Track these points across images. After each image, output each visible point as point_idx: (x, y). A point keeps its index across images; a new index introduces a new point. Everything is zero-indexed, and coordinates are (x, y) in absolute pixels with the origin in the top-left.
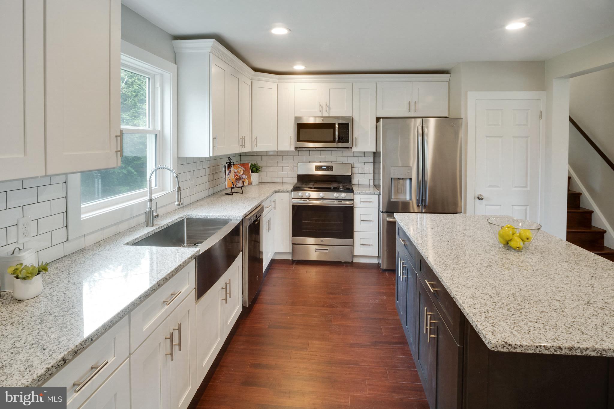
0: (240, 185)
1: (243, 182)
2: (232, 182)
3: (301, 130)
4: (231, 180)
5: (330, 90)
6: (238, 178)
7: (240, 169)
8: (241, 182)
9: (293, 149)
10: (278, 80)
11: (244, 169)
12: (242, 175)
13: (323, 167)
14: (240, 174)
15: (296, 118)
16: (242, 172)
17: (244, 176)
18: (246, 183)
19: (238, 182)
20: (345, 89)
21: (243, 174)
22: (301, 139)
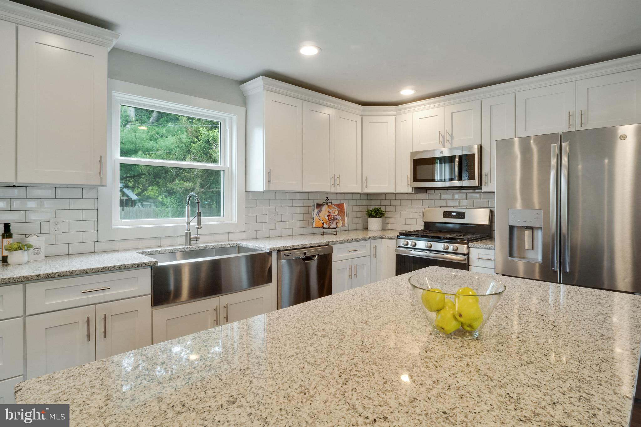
0: (333, 226)
1: (337, 223)
2: (322, 222)
3: (418, 167)
4: (321, 220)
5: (453, 114)
6: (332, 218)
7: (335, 209)
8: (335, 222)
9: (410, 190)
10: (395, 112)
11: (339, 210)
12: (336, 215)
13: (453, 214)
14: (334, 215)
15: (413, 154)
16: (337, 213)
17: (338, 217)
18: (340, 225)
19: (332, 223)
20: (472, 109)
21: (338, 214)
22: (418, 178)
